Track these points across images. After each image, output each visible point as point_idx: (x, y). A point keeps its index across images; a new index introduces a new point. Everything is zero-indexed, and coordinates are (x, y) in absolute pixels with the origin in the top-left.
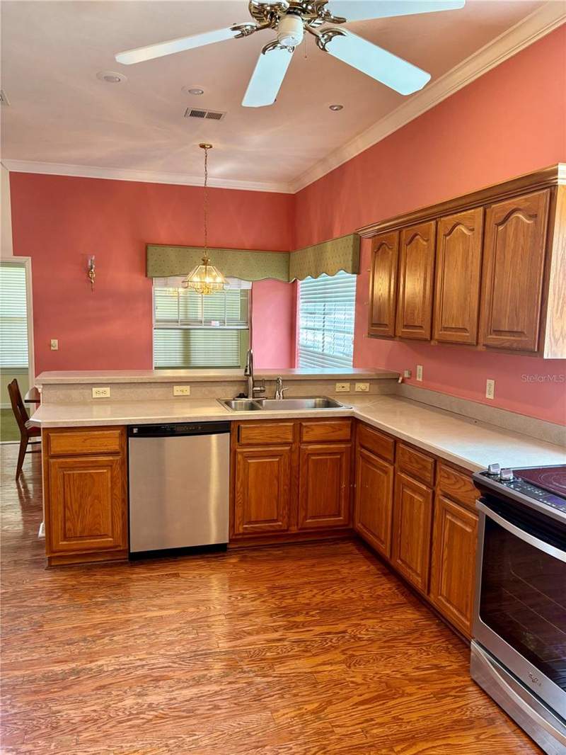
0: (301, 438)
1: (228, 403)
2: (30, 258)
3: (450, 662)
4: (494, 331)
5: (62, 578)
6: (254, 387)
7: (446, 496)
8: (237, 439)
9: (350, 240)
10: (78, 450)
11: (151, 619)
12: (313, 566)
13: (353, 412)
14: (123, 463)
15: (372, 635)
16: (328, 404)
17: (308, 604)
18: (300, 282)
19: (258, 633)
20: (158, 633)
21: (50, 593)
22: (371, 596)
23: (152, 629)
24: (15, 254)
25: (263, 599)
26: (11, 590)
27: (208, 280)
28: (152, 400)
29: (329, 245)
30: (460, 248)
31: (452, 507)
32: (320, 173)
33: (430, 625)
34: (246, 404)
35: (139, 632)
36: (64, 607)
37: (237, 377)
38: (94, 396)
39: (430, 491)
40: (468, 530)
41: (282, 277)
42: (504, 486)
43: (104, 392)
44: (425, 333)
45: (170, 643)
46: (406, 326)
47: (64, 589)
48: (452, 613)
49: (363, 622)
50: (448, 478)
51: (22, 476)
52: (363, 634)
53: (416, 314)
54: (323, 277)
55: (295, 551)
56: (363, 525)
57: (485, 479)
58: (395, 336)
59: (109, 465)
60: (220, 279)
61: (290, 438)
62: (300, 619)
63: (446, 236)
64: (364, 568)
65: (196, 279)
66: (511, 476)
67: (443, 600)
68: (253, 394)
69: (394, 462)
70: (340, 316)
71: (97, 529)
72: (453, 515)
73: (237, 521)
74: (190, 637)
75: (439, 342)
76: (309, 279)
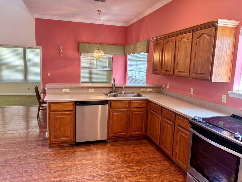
0: (130, 106)
1: (107, 95)
2: (41, 46)
3: (180, 179)
4: (195, 73)
5: (54, 150)
6: (115, 89)
7: (179, 126)
8: (110, 107)
9: (146, 42)
10: (59, 109)
11: (83, 164)
12: (134, 147)
13: (147, 98)
14: (74, 113)
15: (154, 170)
16: (139, 95)
17: (133, 160)
18: (128, 55)
19: (118, 169)
20: (86, 168)
21: (51, 155)
22: (153, 157)
23: (84, 167)
24: (37, 45)
25: (119, 158)
26: (38, 154)
27: (100, 54)
28: (82, 93)
29: (138, 44)
30: (184, 46)
31: (181, 130)
32: (136, 20)
33: (172, 167)
34: (112, 95)
35: (80, 168)
36: (55, 160)
37: (110, 86)
38: (64, 92)
39: (173, 124)
40: (186, 137)
41: (122, 54)
42: (199, 123)
43: (67, 91)
44: (171, 73)
45: (90, 172)
46: (165, 71)
47: (55, 154)
48: (180, 163)
49: (151, 166)
50: (180, 120)
51: (39, 117)
52: (151, 169)
53: (168, 67)
54: (136, 54)
55: (128, 142)
56: (150, 134)
57: (193, 121)
58: (161, 73)
59: (69, 114)
60: (103, 54)
61: (127, 106)
62: (131, 164)
63: (179, 41)
64: (150, 148)
65: (95, 54)
66: (202, 120)
67: (178, 159)
68: (115, 92)
69: (161, 114)
70: (142, 67)
71: (65, 135)
72: (181, 132)
73: (110, 133)
74: (96, 170)
75: (176, 76)
76: (131, 54)
